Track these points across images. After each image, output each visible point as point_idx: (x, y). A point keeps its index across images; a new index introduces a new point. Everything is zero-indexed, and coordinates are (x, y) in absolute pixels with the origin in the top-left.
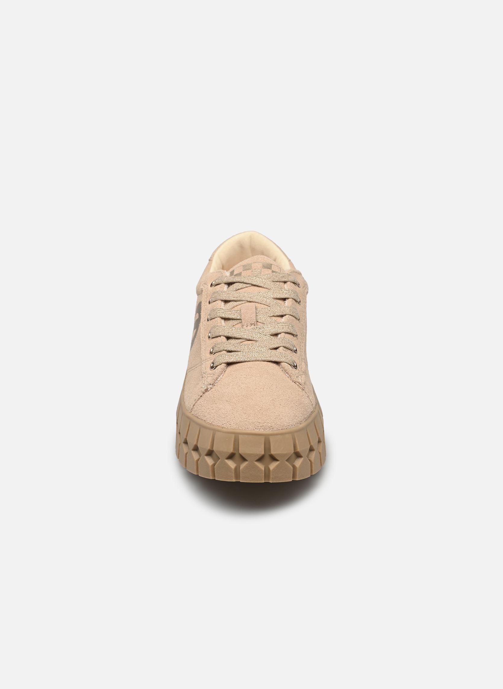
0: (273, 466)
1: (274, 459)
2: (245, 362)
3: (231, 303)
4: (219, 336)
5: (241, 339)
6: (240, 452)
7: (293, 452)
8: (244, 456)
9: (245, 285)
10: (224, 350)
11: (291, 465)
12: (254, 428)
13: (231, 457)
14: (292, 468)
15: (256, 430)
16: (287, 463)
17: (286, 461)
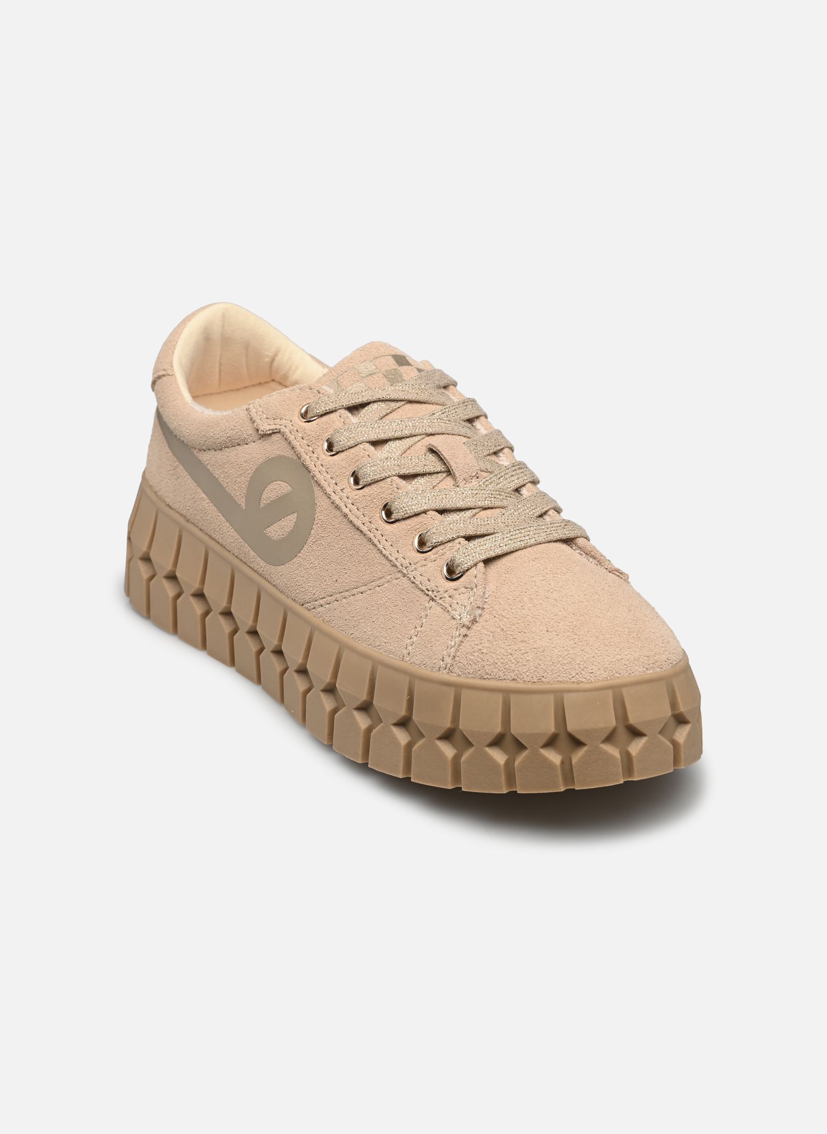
0: (636, 747)
1: (635, 733)
2: (516, 551)
3: (390, 443)
4: (423, 512)
5: (471, 509)
6: (570, 728)
7: (670, 714)
8: (578, 736)
9: (393, 405)
10: (458, 537)
11: (668, 740)
12: (645, 669)
13: (551, 742)
14: (672, 746)
15: (648, 672)
16: (660, 736)
17: (660, 733)
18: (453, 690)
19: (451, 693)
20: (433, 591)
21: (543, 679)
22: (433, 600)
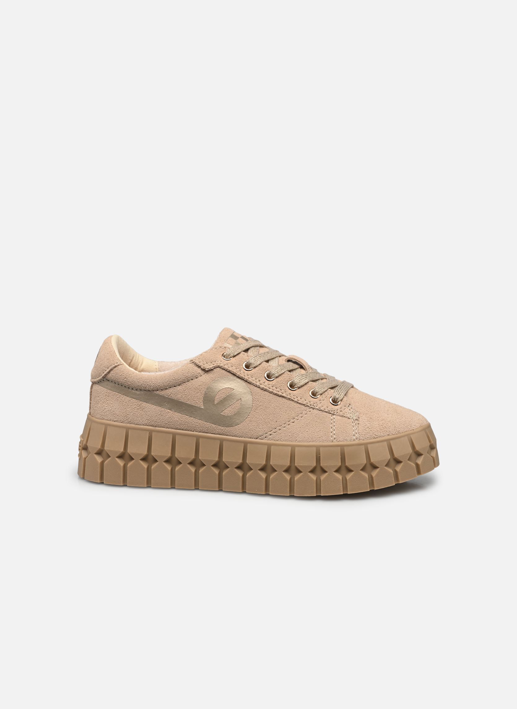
3: (271, 361)
4: (307, 383)
18: (363, 446)
19: (363, 448)
20: (332, 411)
21: (400, 432)
22: (333, 414)
